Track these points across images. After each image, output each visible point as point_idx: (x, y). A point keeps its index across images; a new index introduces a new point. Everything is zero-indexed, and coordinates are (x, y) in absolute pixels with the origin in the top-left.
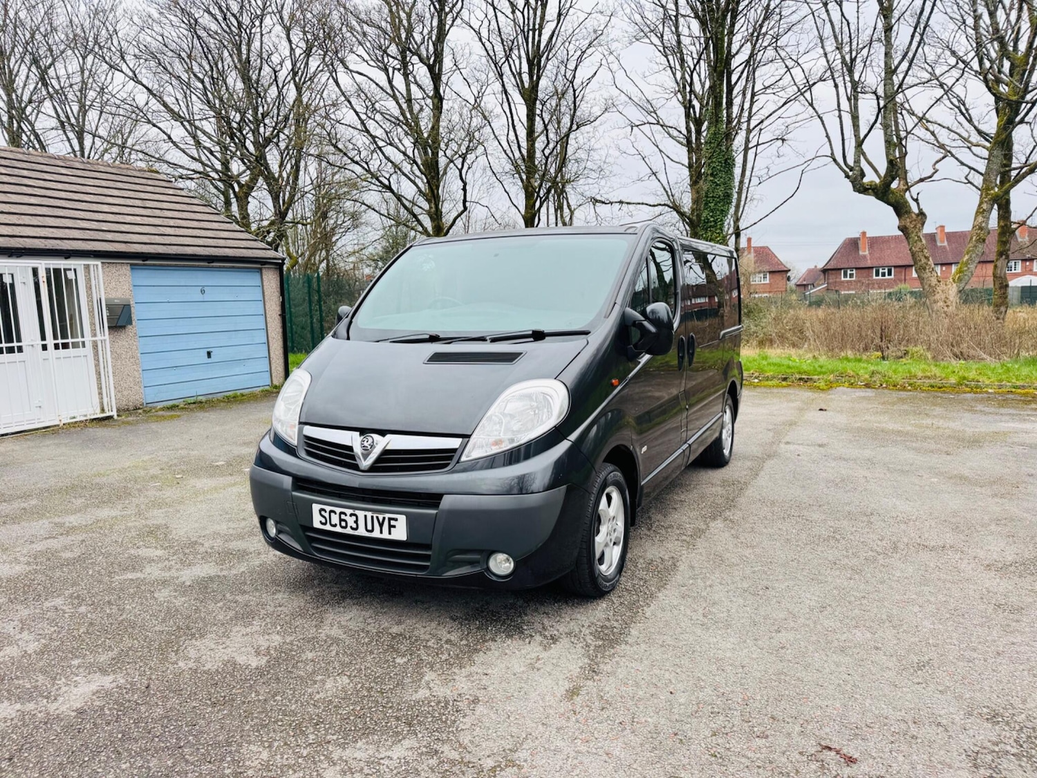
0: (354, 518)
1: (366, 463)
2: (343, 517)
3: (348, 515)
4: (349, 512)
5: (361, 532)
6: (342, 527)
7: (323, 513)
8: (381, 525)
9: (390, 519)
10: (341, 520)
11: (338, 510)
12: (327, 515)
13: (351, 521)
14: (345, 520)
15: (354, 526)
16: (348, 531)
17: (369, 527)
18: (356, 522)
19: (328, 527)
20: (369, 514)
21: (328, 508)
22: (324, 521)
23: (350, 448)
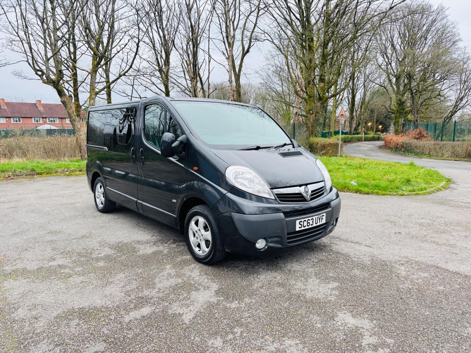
0: (312, 220)
1: (308, 198)
2: (309, 221)
3: (310, 219)
4: (310, 218)
5: (315, 225)
6: (308, 226)
7: (301, 223)
8: (320, 219)
9: (322, 216)
10: (308, 223)
11: (306, 219)
12: (302, 223)
13: (311, 222)
14: (309, 223)
15: (312, 224)
16: (310, 226)
17: (316, 222)
18: (313, 222)
19: (303, 228)
20: (317, 217)
21: (303, 220)
22: (300, 226)
23: (300, 194)
